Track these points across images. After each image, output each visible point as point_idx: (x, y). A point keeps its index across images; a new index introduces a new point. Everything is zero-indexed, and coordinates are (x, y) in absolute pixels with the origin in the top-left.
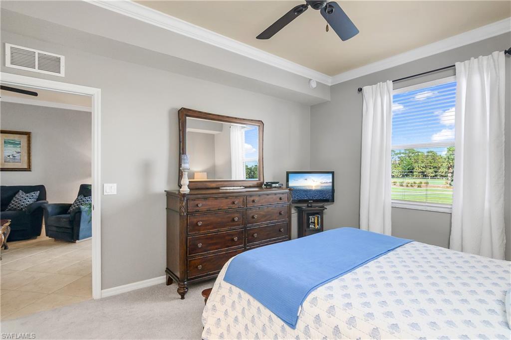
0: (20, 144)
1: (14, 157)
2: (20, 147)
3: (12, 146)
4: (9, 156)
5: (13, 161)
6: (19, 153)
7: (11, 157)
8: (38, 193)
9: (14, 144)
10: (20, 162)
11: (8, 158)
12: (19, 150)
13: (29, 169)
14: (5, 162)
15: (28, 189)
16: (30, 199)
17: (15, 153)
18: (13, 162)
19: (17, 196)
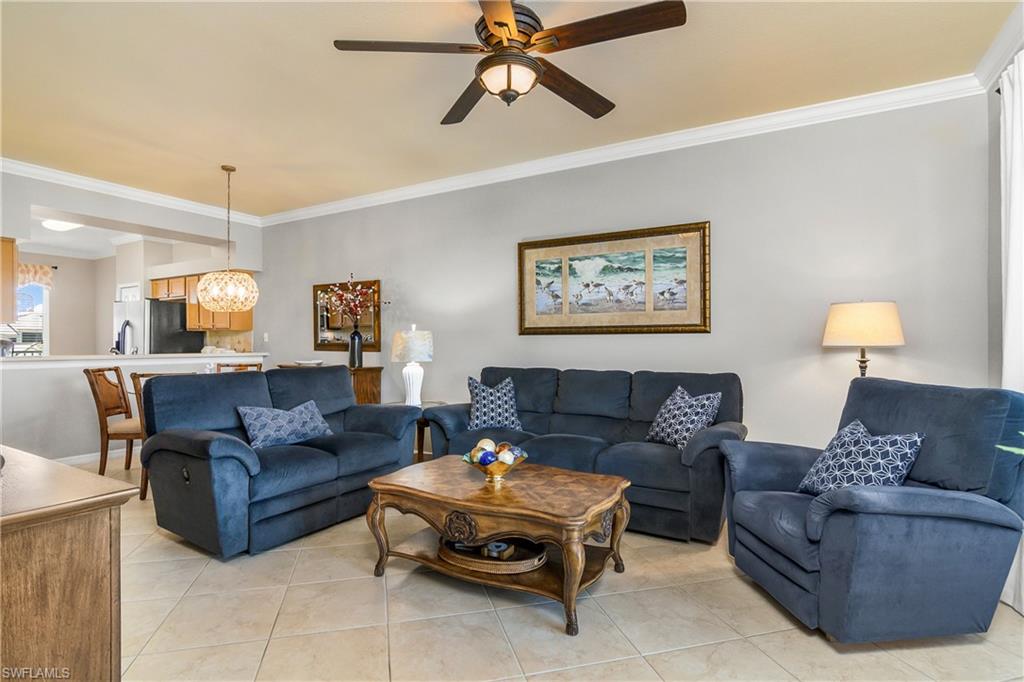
0: (685, 258)
1: (673, 294)
2: (685, 267)
3: (668, 265)
4: (662, 294)
5: (671, 306)
6: (682, 282)
7: (667, 295)
8: (717, 397)
9: (674, 260)
10: (686, 309)
11: (662, 297)
12: (682, 275)
13: (703, 328)
14: (655, 309)
15: (697, 384)
16: (697, 414)
17: (674, 284)
18: (671, 309)
19: (668, 402)
